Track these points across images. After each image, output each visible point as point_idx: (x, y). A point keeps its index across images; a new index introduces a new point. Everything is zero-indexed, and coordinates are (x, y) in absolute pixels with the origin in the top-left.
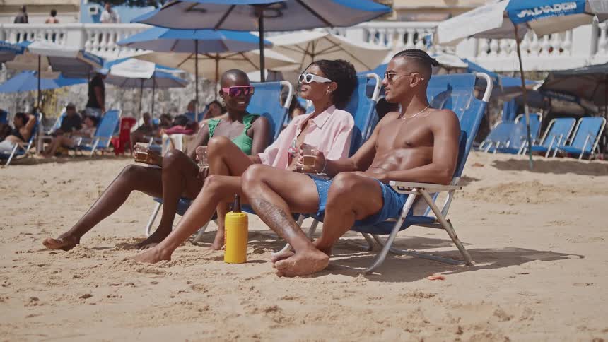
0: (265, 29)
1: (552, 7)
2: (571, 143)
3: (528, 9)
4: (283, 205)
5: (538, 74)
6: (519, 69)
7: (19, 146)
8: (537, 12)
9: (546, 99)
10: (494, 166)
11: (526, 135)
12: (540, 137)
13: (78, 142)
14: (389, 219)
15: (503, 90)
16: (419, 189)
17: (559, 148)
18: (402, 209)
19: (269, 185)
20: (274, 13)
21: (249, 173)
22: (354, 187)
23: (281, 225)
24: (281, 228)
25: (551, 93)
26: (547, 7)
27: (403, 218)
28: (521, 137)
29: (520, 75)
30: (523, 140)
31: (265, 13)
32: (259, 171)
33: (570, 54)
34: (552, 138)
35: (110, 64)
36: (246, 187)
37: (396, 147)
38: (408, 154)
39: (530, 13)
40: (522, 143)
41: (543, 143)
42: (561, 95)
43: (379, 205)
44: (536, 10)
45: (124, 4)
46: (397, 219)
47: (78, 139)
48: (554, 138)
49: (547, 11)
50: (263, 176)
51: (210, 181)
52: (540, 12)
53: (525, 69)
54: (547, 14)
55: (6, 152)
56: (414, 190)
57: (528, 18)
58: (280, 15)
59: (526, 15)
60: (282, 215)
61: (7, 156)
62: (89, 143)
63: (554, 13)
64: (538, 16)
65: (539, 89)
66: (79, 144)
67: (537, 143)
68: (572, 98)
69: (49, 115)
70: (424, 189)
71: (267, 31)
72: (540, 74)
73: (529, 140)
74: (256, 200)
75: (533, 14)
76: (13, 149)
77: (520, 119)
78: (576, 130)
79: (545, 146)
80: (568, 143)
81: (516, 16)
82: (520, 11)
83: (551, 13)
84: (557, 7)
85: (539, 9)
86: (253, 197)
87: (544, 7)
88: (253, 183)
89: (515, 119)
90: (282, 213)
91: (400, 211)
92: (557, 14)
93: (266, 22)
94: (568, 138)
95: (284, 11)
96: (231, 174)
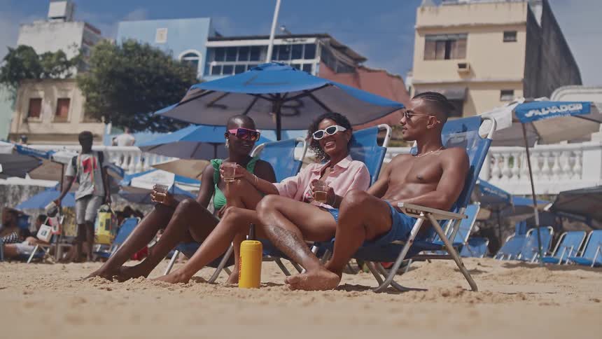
0: (282, 128)
1: (559, 108)
2: (582, 255)
3: (536, 109)
4: (295, 230)
5: (548, 197)
6: (531, 192)
7: (39, 247)
8: (545, 112)
9: (557, 219)
10: (505, 267)
11: (537, 247)
12: (552, 251)
13: (96, 248)
14: (397, 242)
15: (514, 208)
16: (426, 213)
17: (570, 258)
18: (410, 233)
19: (282, 213)
20: (291, 111)
21: (264, 203)
22: (364, 202)
23: (294, 249)
24: (293, 251)
25: (561, 213)
26: (553, 107)
27: (411, 241)
28: (533, 249)
29: (532, 198)
30: (534, 252)
31: (283, 111)
32: (273, 200)
33: (581, 178)
34: (563, 250)
35: (131, 177)
36: (261, 215)
37: (408, 181)
38: (416, 188)
39: (537, 113)
40: (533, 255)
41: (555, 255)
42: (571, 215)
43: (389, 225)
44: (543, 110)
45: (147, 130)
46: (405, 241)
47: (97, 246)
48: (565, 249)
49: (554, 111)
50: (278, 204)
51: (229, 212)
52: (547, 112)
53: (537, 192)
54: (554, 114)
55: (26, 253)
56: (422, 215)
57: (535, 118)
58: (297, 113)
59: (534, 114)
60: (295, 240)
61: (29, 256)
62: (108, 249)
63: (561, 113)
64: (545, 116)
65: (550, 209)
66: (98, 250)
67: (548, 254)
68: (583, 218)
69: (69, 233)
70: (431, 214)
71: (283, 130)
72: (551, 197)
73: (540, 252)
74: (270, 226)
75: (540, 114)
76: (33, 250)
77: (531, 233)
78: (586, 243)
79: (555, 257)
80: (579, 255)
81: (523, 116)
82: (527, 111)
83: (557, 113)
84: (564, 108)
85: (546, 109)
86: (268, 223)
87: (551, 108)
88: (267, 211)
89: (526, 233)
90: (295, 237)
91: (409, 234)
92: (564, 114)
93: (283, 119)
94: (579, 249)
95: (302, 110)
96: (246, 207)
